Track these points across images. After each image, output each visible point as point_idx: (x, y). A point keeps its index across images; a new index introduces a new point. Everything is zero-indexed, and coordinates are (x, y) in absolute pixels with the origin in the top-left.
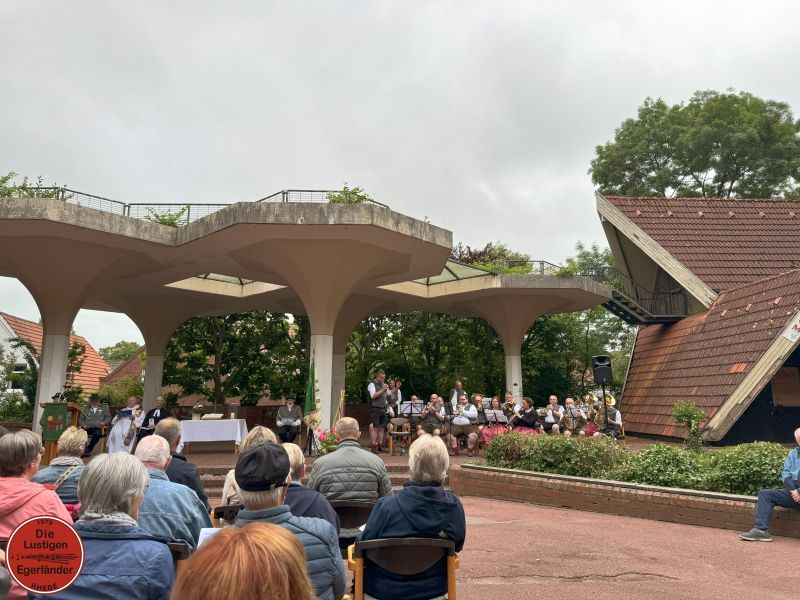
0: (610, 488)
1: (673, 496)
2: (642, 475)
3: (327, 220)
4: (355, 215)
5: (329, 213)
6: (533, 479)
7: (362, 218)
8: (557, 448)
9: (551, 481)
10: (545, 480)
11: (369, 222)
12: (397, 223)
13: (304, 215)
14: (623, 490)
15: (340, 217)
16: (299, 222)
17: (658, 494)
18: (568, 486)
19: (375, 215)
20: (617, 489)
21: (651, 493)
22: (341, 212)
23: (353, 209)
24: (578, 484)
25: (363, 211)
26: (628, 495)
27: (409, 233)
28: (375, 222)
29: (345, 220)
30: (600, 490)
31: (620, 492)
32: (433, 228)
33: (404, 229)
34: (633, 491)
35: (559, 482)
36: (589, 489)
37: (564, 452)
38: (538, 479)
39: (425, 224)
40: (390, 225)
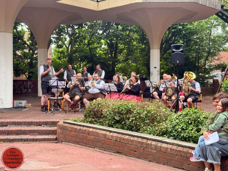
0: (145, 141)
2: (171, 132)
6: (101, 132)
8: (122, 110)
9: (111, 134)
10: (108, 133)
14: (153, 143)
17: (174, 147)
21: (170, 146)
24: (127, 137)
26: (156, 146)
30: (139, 142)
31: (151, 144)
35: (115, 135)
36: (133, 141)
37: (126, 113)
38: (104, 132)
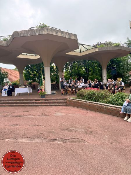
0: (101, 105)
1: (117, 109)
2: (112, 102)
3: (36, 34)
4: (43, 31)
5: (36, 31)
7: (45, 32)
8: (91, 94)
10: (86, 103)
11: (47, 33)
12: (57, 33)
13: (30, 33)
14: (104, 106)
15: (39, 32)
16: (29, 35)
17: (113, 108)
18: (91, 104)
19: (49, 31)
20: (103, 106)
21: (111, 107)
22: (39, 31)
23: (43, 30)
24: (93, 104)
25: (45, 30)
26: (105, 107)
27: (61, 36)
28: (49, 33)
29: (41, 33)
30: (98, 106)
31: (103, 107)
32: (69, 34)
33: (59, 34)
34: (107, 107)
35: (89, 103)
36: (96, 105)
37: (93, 95)
38: (85, 102)
39: (67, 32)
40: (54, 33)
